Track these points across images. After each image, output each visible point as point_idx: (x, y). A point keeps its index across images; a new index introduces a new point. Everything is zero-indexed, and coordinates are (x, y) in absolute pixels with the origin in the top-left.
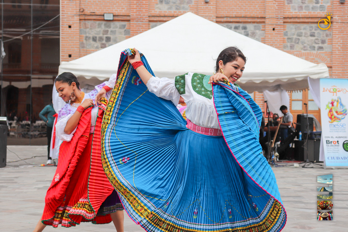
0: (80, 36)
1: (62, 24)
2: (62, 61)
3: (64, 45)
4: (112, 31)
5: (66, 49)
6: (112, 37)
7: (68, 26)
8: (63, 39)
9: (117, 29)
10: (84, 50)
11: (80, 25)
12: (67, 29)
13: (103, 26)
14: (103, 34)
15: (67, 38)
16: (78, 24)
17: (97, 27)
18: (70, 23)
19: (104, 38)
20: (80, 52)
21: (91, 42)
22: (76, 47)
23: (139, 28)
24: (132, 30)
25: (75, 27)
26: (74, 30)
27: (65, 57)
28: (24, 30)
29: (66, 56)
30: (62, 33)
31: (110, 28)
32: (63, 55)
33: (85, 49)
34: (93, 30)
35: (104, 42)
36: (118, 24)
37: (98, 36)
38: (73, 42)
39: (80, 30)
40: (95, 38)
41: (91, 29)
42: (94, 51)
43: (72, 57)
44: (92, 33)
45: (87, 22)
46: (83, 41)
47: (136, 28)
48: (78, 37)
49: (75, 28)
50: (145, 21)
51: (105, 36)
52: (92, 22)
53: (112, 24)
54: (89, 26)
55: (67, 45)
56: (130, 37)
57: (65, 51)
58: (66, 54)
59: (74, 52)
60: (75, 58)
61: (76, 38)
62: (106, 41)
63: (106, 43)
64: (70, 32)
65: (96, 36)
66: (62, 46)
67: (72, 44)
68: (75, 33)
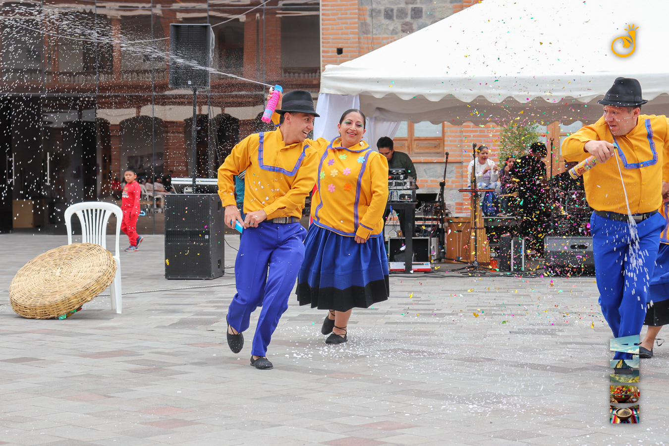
0: (359, 9)
2: (324, 62)
3: (327, 29)
5: (331, 37)
6: (425, 8)
8: (325, 17)
10: (367, 38)
14: (406, 4)
15: (332, 14)
19: (410, 12)
20: (359, 43)
21: (382, 20)
22: (352, 34)
27: (330, 54)
29: (332, 52)
30: (323, 5)
32: (325, 49)
33: (370, 36)
35: (409, 19)
37: (396, 8)
38: (346, 23)
40: (390, 13)
42: (387, 40)
43: (344, 53)
44: (384, 2)
46: (365, 20)
48: (357, 11)
51: (411, 6)
55: (333, 29)
56: (462, 7)
57: (330, 40)
58: (332, 47)
59: (347, 43)
60: (349, 54)
61: (351, 14)
62: (412, 17)
63: (412, 21)
64: (339, 2)
65: (392, 7)
66: (325, 31)
67: (344, 26)
68: (349, 3)
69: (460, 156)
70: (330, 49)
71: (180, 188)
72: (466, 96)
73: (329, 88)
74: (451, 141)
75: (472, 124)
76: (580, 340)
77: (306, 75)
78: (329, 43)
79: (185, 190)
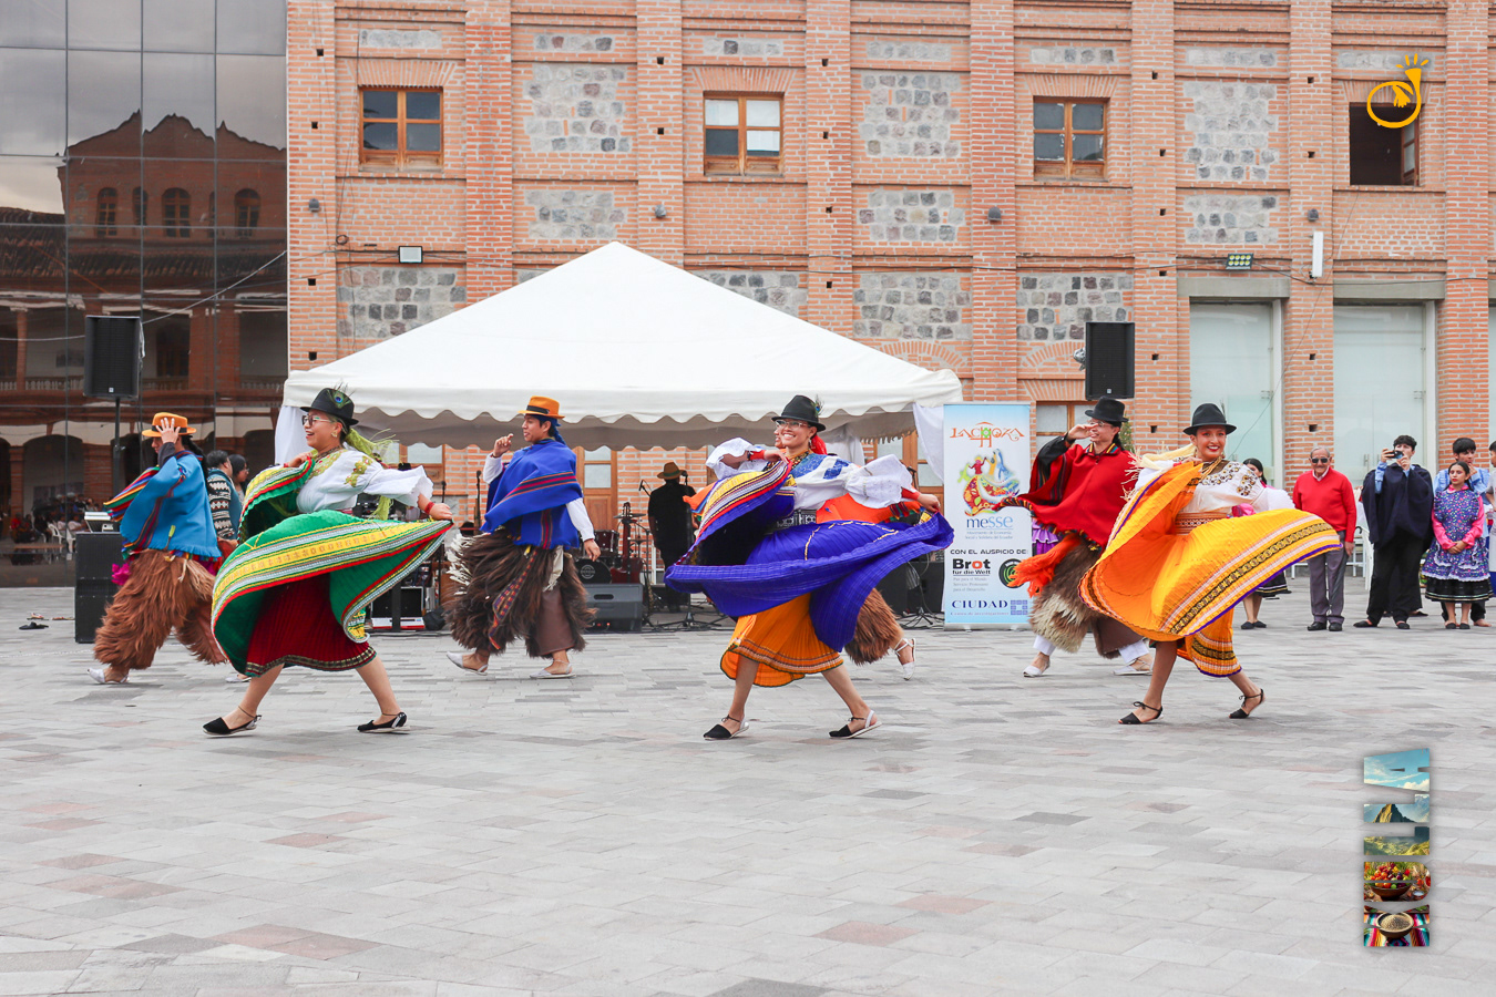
0: (337, 305)
1: (291, 276)
2: (292, 368)
3: (298, 328)
4: (418, 292)
5: (302, 338)
6: (420, 306)
7: (306, 280)
8: (293, 314)
9: (433, 287)
10: (348, 341)
11: (338, 278)
12: (303, 289)
13: (396, 280)
14: (397, 300)
15: (304, 311)
16: (334, 274)
17: (381, 281)
18: (314, 272)
19: (401, 310)
20: (338, 346)
21: (367, 319)
22: (329, 334)
23: (489, 284)
24: (470, 289)
25: (326, 284)
26: (324, 291)
27: (300, 359)
28: (198, 292)
29: (303, 356)
30: (291, 299)
31: (415, 283)
32: (294, 353)
33: (351, 338)
34: (370, 290)
35: (400, 319)
36: (436, 273)
37: (383, 305)
38: (321, 322)
39: (339, 291)
40: (376, 310)
41: (366, 286)
42: (373, 342)
43: (318, 359)
44: (369, 297)
45: (355, 269)
46: (345, 317)
47: (482, 284)
48: (334, 307)
49: (325, 286)
50: (504, 266)
51: (402, 304)
52: (369, 268)
53: (419, 273)
54: (362, 281)
55: (304, 328)
56: (465, 306)
57: (301, 343)
58: (302, 350)
59: (322, 346)
60: (325, 360)
61: (327, 310)
62: (404, 317)
63: (404, 322)
64: (312, 296)
65: (379, 303)
66: (293, 331)
67: (318, 325)
68: (325, 297)
69: (465, 487)
70: (301, 354)
71: (97, 525)
72: (468, 412)
73: (295, 399)
74: (453, 469)
75: (478, 449)
76: (597, 707)
77: (268, 385)
78: (298, 345)
79: (104, 528)
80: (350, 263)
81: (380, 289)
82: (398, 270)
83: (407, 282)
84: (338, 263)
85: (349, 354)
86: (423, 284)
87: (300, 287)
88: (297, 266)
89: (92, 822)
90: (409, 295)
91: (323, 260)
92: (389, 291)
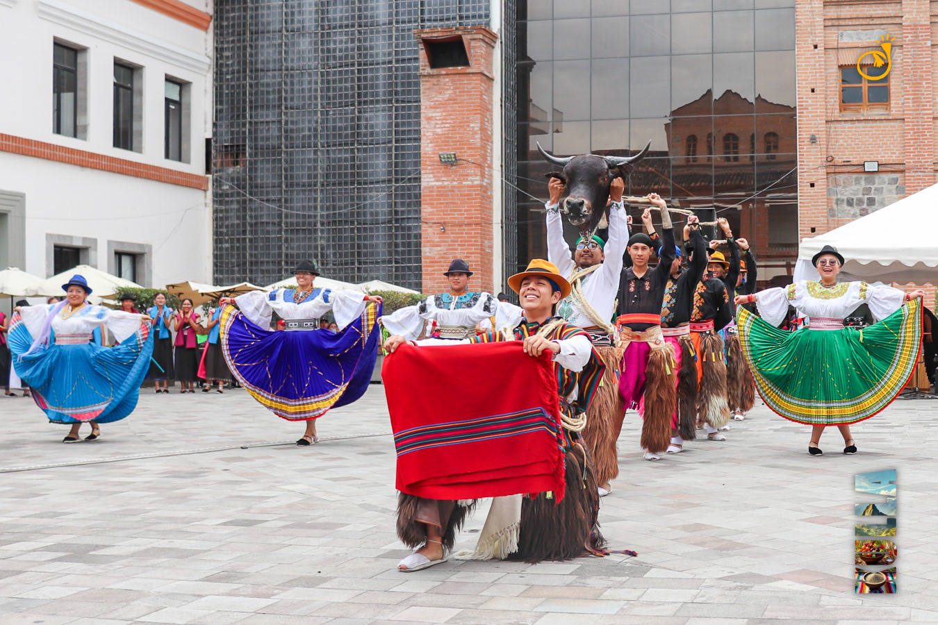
0: (828, 199)
1: (801, 182)
2: (802, 238)
3: (804, 214)
4: (876, 189)
5: (806, 219)
6: (877, 198)
7: (809, 184)
8: (801, 205)
9: (885, 186)
10: (834, 220)
11: (828, 182)
12: (807, 189)
13: (863, 182)
14: (863, 194)
15: (808, 203)
16: (825, 180)
17: (854, 183)
18: (813, 180)
19: (866, 201)
20: (828, 224)
21: (845, 205)
22: (822, 216)
23: (919, 183)
24: (908, 186)
26: (819, 191)
27: (805, 232)
28: (743, 194)
29: (808, 230)
30: (800, 196)
31: (874, 184)
32: (802, 228)
33: (836, 218)
34: (847, 189)
35: (865, 206)
36: (886, 177)
37: (855, 198)
39: (829, 190)
40: (851, 201)
41: (844, 187)
42: (849, 221)
43: (816, 232)
44: (846, 193)
45: (838, 176)
46: (832, 206)
47: (914, 183)
48: (825, 200)
49: (820, 187)
50: (928, 172)
51: (866, 197)
52: (846, 176)
53: (877, 177)
54: (842, 183)
55: (808, 213)
56: (905, 197)
57: (806, 222)
58: (807, 227)
59: (819, 224)
60: (820, 232)
61: (821, 202)
62: (868, 205)
63: (868, 208)
64: (812, 194)
65: (853, 197)
66: (801, 215)
67: (816, 211)
68: (820, 194)
70: (806, 229)
72: (909, 261)
73: (805, 256)
77: (787, 249)
78: (805, 224)
80: (834, 173)
81: (853, 188)
82: (864, 176)
83: (869, 183)
84: (827, 173)
85: (835, 228)
86: (879, 184)
87: (805, 188)
88: (804, 176)
89: (698, 505)
90: (871, 191)
91: (819, 172)
92: (858, 189)
